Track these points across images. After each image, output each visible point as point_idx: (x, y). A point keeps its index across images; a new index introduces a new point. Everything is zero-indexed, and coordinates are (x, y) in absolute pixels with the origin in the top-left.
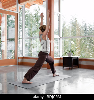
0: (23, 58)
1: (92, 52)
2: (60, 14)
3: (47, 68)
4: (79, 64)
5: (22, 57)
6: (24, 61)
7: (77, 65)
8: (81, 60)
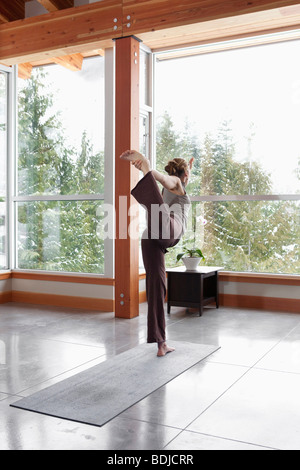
0: (12, 275)
1: (222, 233)
2: (150, 113)
3: (113, 314)
4: (220, 292)
5: (8, 271)
6: (14, 289)
7: (213, 298)
8: (226, 278)
